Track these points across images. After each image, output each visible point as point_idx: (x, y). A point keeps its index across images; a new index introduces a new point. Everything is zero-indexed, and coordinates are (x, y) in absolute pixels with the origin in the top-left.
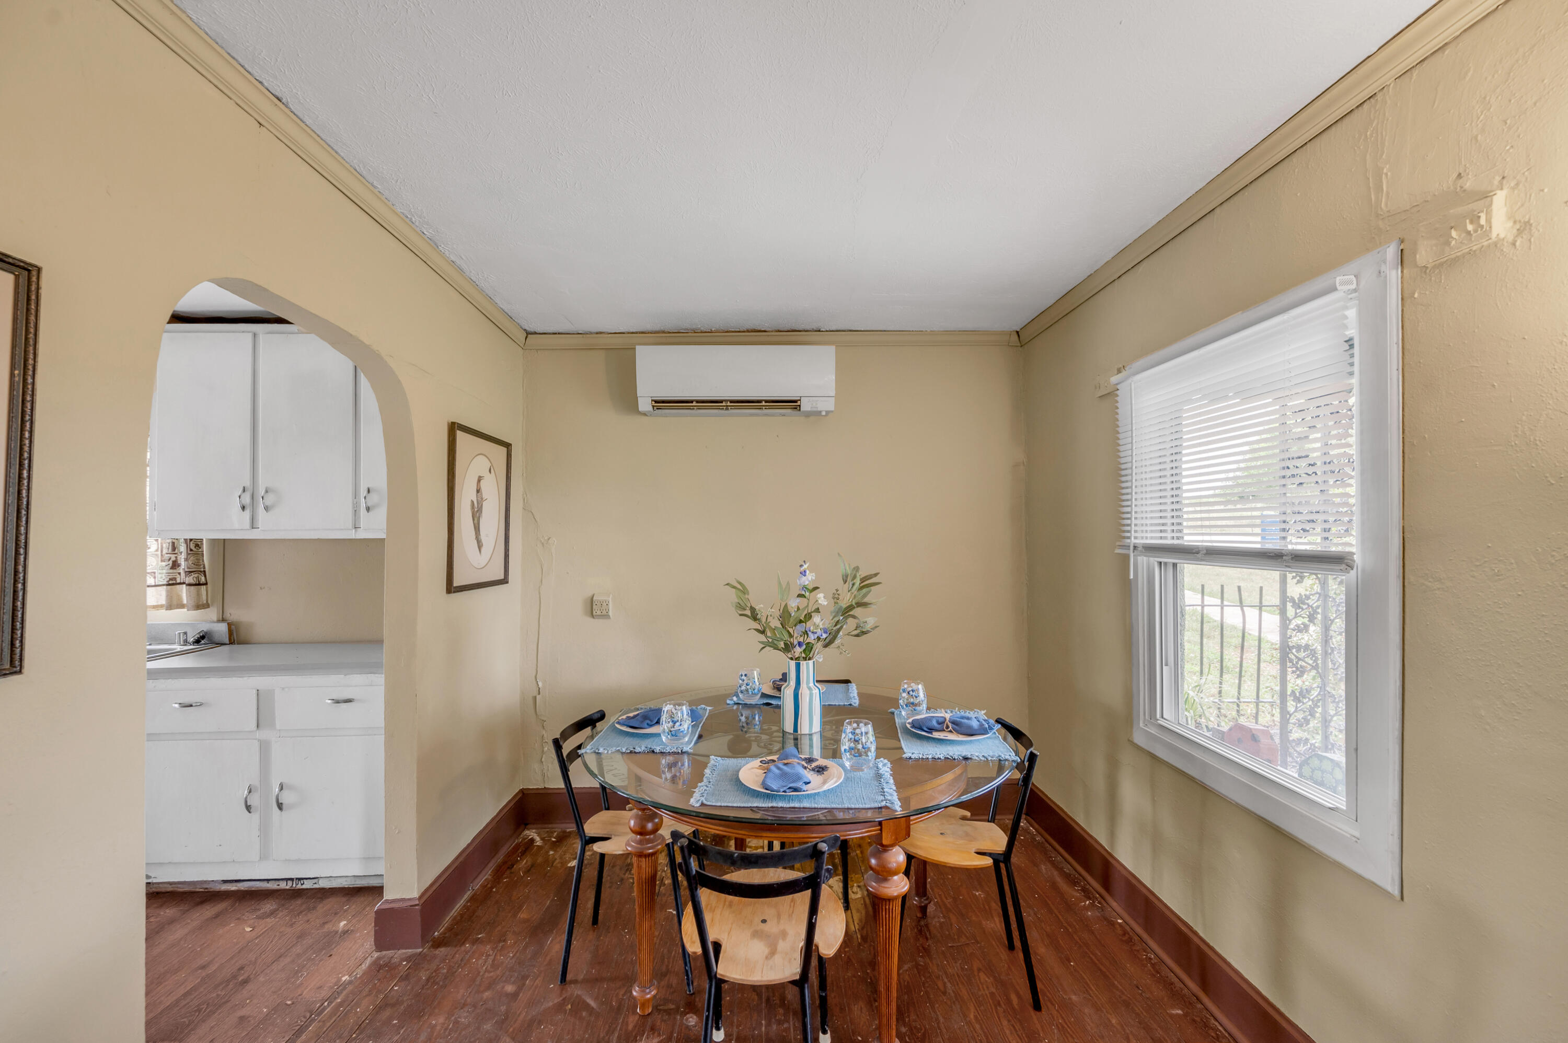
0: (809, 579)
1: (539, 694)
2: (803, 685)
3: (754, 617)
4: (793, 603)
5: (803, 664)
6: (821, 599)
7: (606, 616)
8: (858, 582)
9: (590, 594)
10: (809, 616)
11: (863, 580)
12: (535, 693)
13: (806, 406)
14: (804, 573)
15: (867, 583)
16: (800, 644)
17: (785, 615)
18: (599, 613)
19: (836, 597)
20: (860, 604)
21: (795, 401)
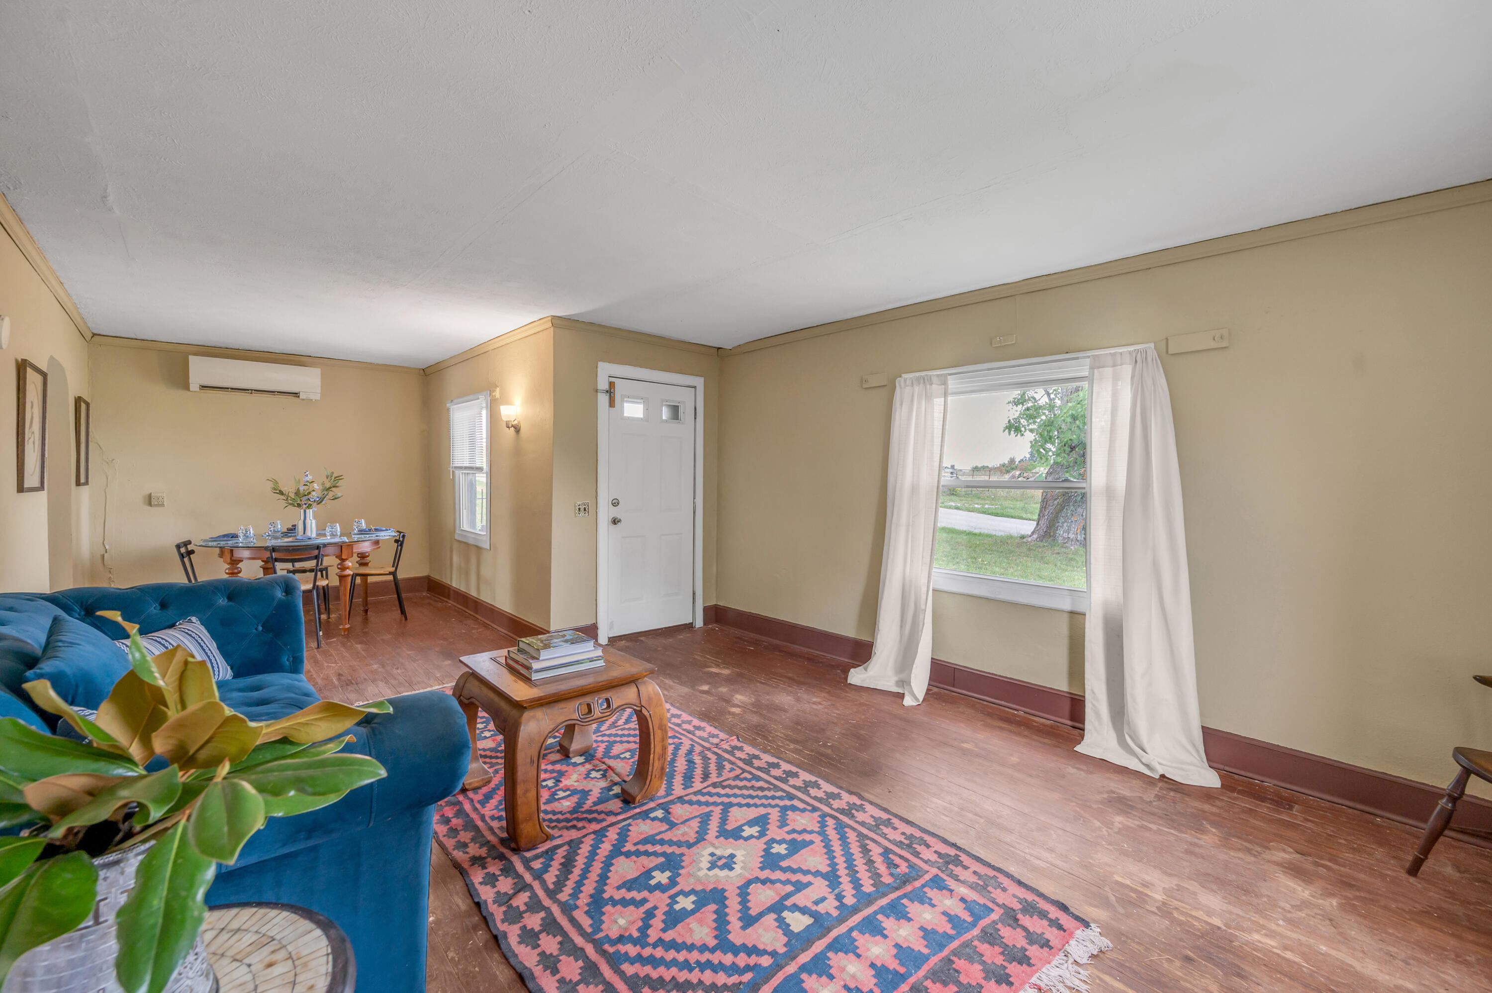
0: (310, 478)
1: (106, 552)
2: (308, 519)
3: (281, 493)
4: (302, 488)
5: (307, 511)
6: (315, 486)
7: (163, 505)
8: (333, 478)
9: (148, 493)
10: (309, 493)
11: (335, 478)
12: (103, 552)
13: (302, 396)
14: (307, 476)
15: (338, 478)
16: (305, 504)
17: (297, 493)
18: (156, 503)
19: (323, 484)
20: (334, 487)
21: (296, 394)
